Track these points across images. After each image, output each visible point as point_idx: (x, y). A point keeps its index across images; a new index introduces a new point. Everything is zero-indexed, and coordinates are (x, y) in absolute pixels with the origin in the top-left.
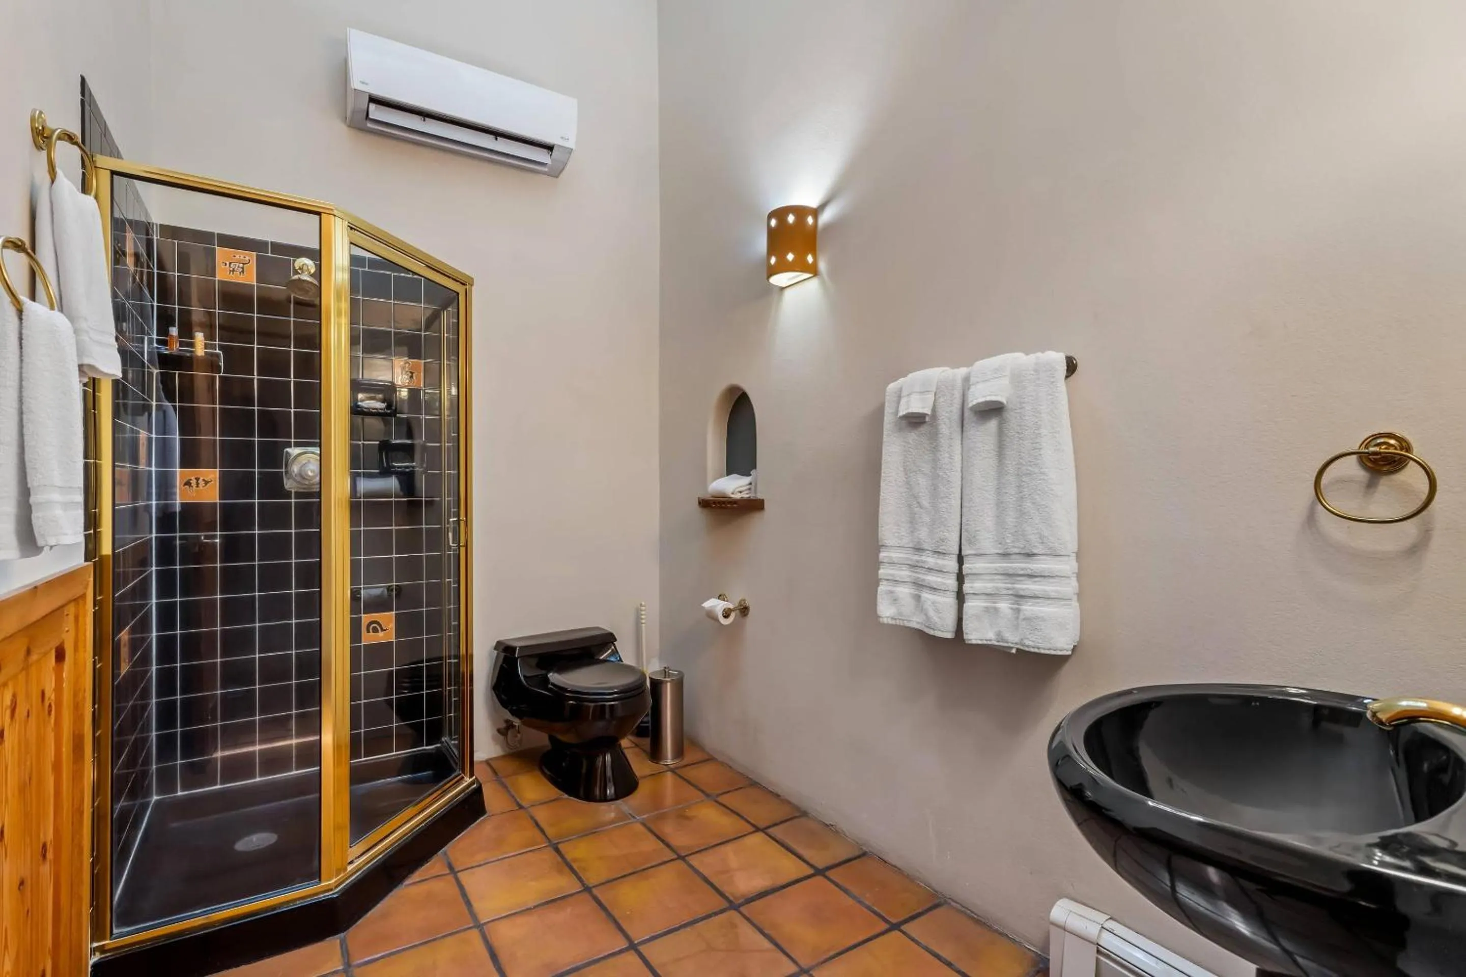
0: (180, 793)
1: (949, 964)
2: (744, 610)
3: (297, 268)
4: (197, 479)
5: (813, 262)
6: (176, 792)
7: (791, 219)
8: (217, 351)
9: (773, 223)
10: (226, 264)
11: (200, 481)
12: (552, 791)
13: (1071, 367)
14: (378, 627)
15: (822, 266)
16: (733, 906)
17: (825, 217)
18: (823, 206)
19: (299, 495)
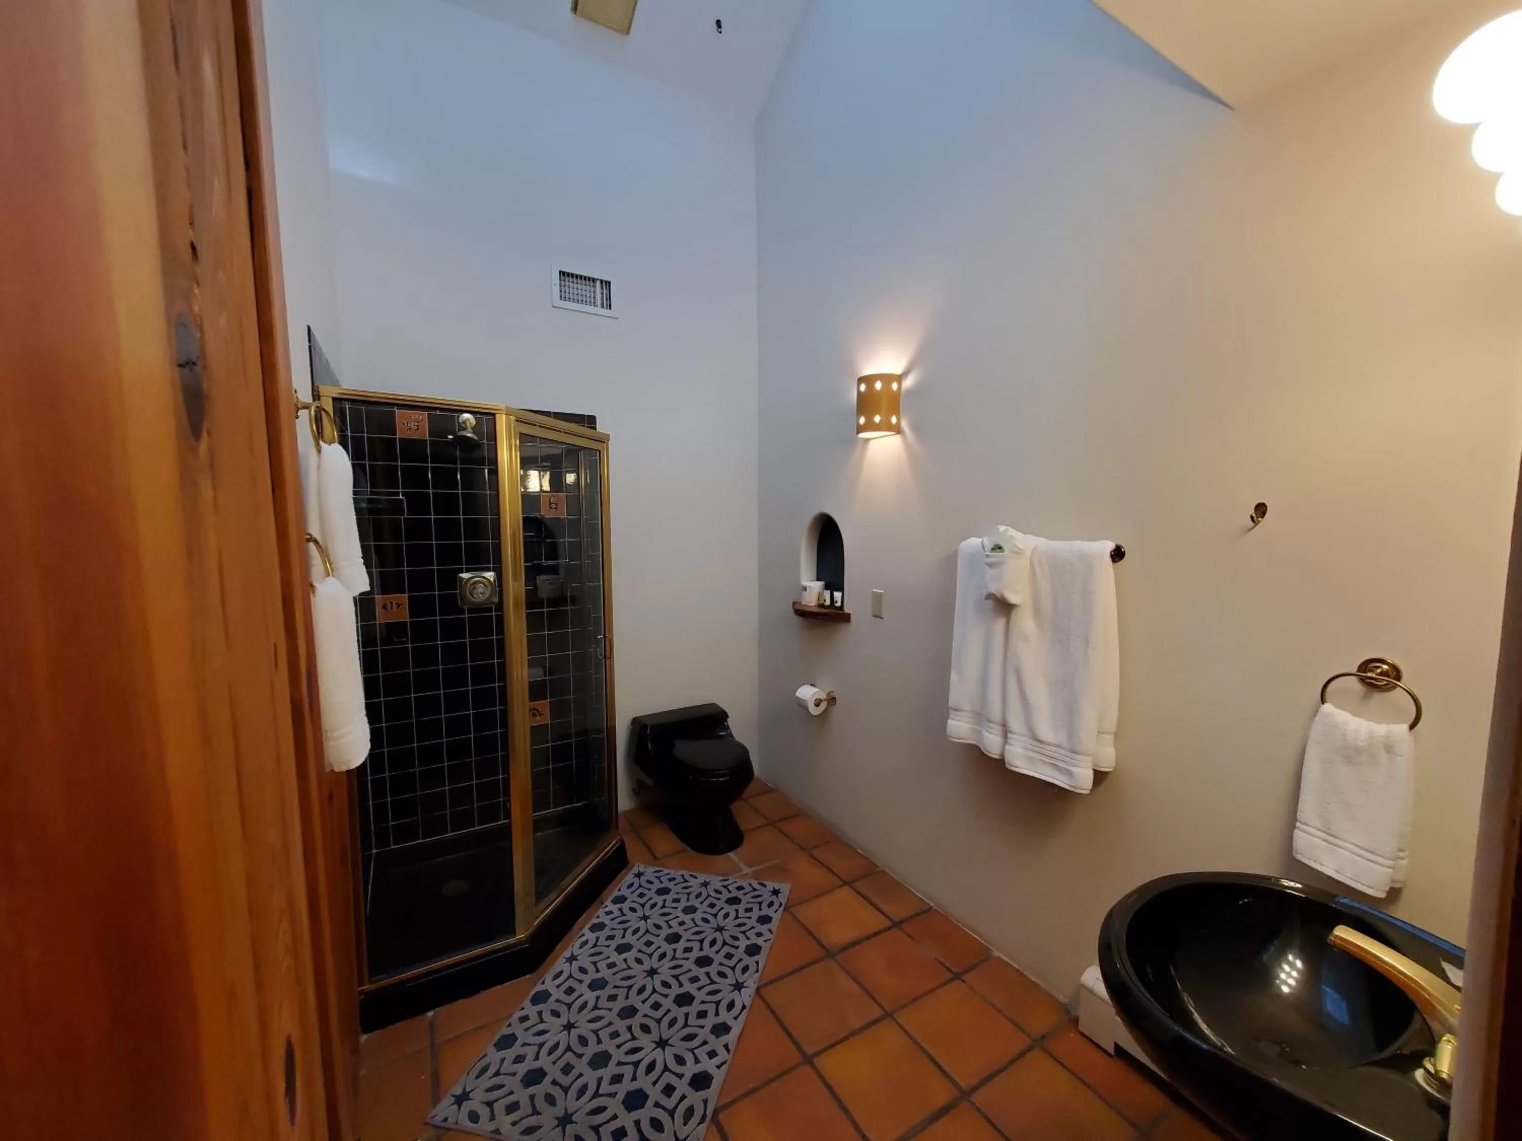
0: (393, 847)
1: (1000, 1011)
2: (832, 700)
3: (461, 421)
4: (391, 603)
5: (896, 423)
6: (390, 846)
7: (878, 385)
8: (401, 497)
9: (863, 387)
10: (404, 424)
11: (394, 605)
12: (678, 844)
13: (1118, 554)
14: (536, 713)
15: (904, 425)
16: (829, 953)
17: (908, 383)
18: (906, 374)
19: (471, 611)
